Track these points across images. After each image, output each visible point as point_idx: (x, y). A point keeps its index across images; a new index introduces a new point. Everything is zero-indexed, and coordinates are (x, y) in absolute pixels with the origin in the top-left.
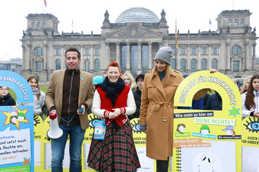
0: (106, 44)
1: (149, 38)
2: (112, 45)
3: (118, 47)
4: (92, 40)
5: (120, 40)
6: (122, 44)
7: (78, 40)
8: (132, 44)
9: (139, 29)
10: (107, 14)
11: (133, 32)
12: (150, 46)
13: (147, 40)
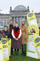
0: (11, 17)
1: (24, 15)
2: (13, 17)
3: (15, 18)
4: (7, 16)
5: (15, 16)
6: (16, 17)
7: (2, 16)
8: (19, 17)
9: (21, 12)
10: (11, 8)
11: (19, 13)
12: (24, 18)
13: (23, 16)
